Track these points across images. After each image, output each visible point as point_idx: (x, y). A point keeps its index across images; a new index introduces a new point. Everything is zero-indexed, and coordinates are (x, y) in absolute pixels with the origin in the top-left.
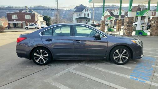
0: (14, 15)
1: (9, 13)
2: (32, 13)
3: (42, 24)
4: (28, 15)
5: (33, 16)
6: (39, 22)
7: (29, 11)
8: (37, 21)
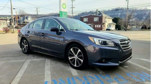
0: (86, 18)
1: (82, 16)
2: (100, 15)
3: (110, 26)
4: (96, 18)
5: (101, 19)
6: (106, 24)
7: (99, 14)
8: (104, 24)
